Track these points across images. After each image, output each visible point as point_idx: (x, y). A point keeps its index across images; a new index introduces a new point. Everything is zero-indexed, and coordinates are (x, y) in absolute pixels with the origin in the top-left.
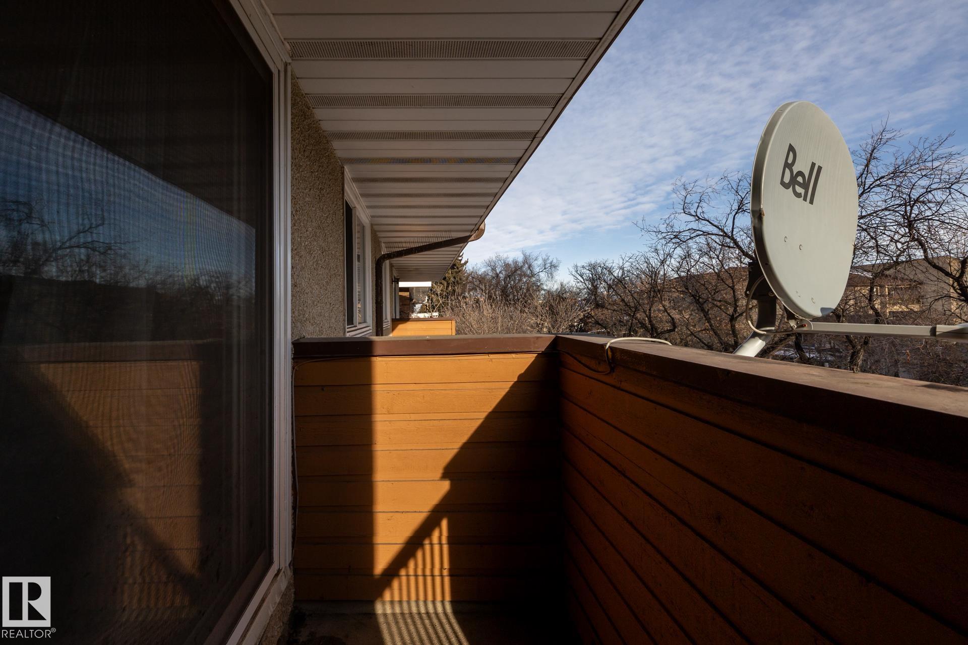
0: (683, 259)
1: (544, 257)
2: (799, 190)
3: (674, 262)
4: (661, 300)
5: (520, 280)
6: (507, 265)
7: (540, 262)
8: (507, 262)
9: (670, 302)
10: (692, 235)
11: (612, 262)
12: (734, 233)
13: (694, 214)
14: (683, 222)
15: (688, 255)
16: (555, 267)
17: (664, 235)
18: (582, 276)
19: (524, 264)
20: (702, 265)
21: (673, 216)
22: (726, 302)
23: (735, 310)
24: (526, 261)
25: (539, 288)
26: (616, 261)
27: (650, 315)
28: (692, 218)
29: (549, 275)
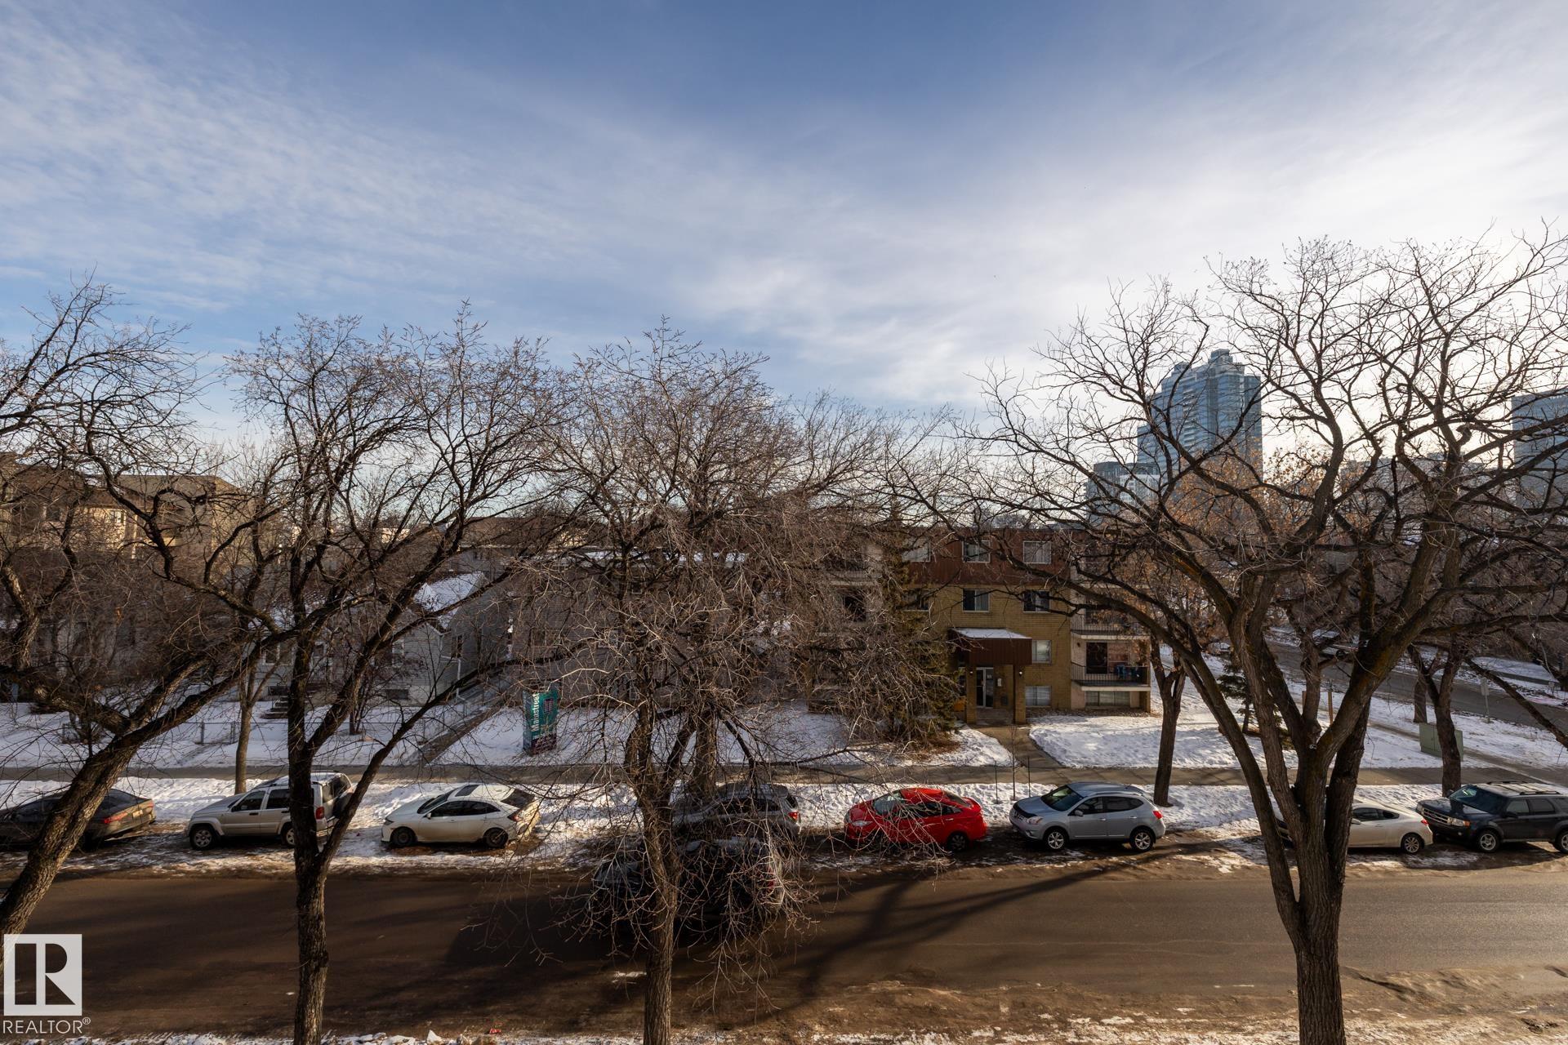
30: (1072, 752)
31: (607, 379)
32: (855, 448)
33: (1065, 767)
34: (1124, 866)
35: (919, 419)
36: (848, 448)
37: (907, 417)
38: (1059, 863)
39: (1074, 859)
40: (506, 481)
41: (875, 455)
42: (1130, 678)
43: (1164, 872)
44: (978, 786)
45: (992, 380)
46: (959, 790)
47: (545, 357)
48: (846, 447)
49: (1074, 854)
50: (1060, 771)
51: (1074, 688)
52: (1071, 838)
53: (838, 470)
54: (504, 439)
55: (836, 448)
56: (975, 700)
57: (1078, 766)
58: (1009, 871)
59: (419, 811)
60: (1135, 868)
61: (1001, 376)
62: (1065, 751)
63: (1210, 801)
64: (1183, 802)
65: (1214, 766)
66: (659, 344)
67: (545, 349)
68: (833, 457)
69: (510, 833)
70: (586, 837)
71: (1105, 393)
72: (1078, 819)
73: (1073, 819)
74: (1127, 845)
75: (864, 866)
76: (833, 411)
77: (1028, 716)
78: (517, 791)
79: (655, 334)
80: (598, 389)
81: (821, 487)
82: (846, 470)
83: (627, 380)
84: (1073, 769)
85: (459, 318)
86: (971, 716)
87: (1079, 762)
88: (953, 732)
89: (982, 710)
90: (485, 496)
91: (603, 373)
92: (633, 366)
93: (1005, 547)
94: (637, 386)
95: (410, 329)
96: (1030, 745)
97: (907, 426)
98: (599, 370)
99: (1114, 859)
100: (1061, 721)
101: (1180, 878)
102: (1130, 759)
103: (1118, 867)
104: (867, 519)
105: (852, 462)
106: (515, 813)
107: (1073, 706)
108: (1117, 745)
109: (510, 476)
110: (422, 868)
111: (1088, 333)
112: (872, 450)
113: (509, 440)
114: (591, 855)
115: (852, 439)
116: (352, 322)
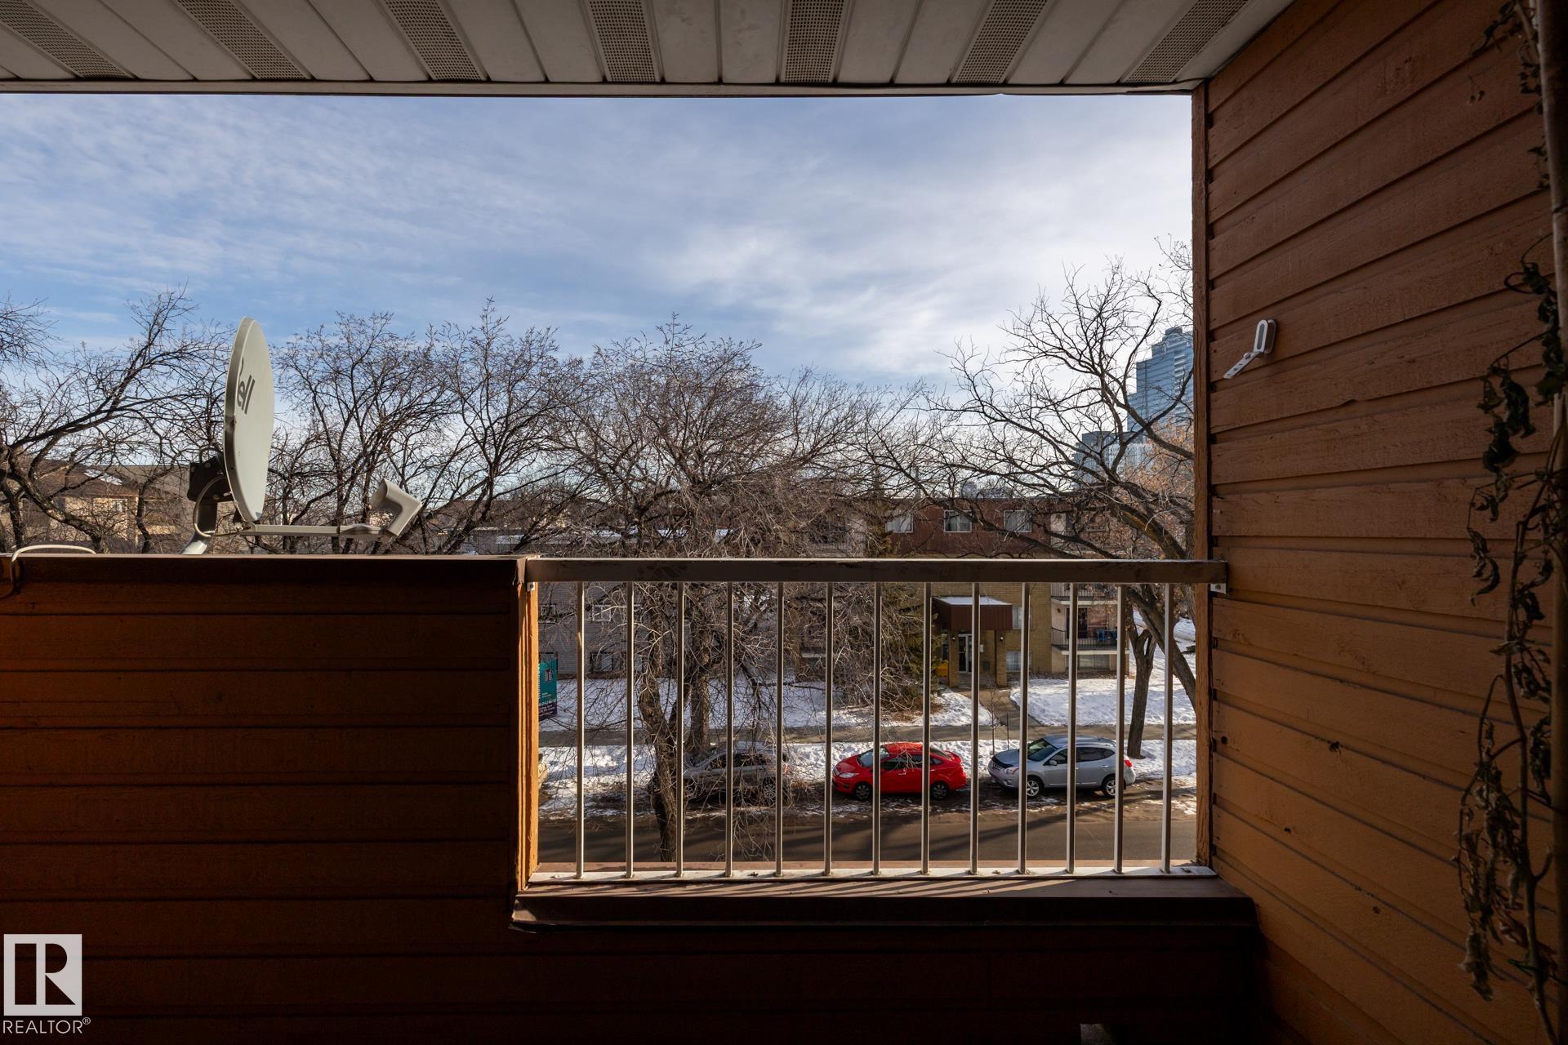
30: (1051, 711)
32: (837, 422)
33: (1043, 726)
34: (1095, 810)
35: (896, 393)
36: (831, 422)
37: (885, 392)
38: (1035, 808)
39: (1048, 805)
41: (856, 428)
42: (1109, 642)
43: (1133, 815)
44: (959, 743)
45: (960, 357)
46: (941, 746)
47: (555, 345)
48: (828, 422)
49: (1049, 800)
50: (1038, 729)
51: (1054, 652)
52: (1046, 786)
53: (822, 444)
54: (522, 420)
55: (819, 423)
56: (956, 664)
57: (1056, 724)
58: (987, 816)
60: (1105, 811)
61: (968, 353)
62: (1044, 711)
63: (1182, 754)
64: (1155, 754)
65: (1188, 722)
66: (669, 336)
67: (554, 337)
68: (817, 432)
70: (591, 792)
71: (1066, 365)
72: (1053, 768)
73: (1047, 768)
74: (1099, 793)
75: (852, 813)
76: (816, 386)
77: (1009, 680)
79: (666, 328)
81: (807, 459)
82: (828, 444)
84: (1052, 728)
85: (484, 314)
86: (954, 680)
87: (1058, 721)
88: (936, 695)
89: (964, 675)
92: (649, 355)
93: (977, 510)
95: (448, 326)
96: (1010, 706)
97: (886, 400)
99: (1087, 804)
100: (1041, 684)
101: (1148, 819)
102: (1107, 717)
103: (1089, 811)
104: (847, 490)
105: (834, 435)
107: (1053, 671)
108: (1095, 705)
111: (1049, 311)
112: (853, 423)
114: (598, 807)
115: (834, 413)
116: (386, 317)
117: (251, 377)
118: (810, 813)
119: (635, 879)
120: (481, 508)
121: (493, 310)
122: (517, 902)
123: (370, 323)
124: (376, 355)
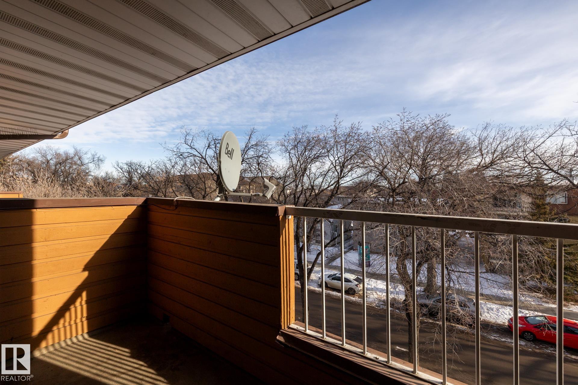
0: (183, 167)
1: (93, 153)
2: (229, 155)
3: (179, 167)
4: (172, 187)
5: (70, 167)
6: (58, 155)
7: (89, 156)
8: (58, 152)
9: (176, 188)
10: (189, 156)
11: (145, 163)
12: (206, 157)
13: (190, 145)
14: (184, 149)
15: (185, 164)
16: (102, 161)
17: (176, 153)
18: (121, 169)
19: (75, 155)
20: (191, 170)
21: (180, 144)
22: (201, 189)
23: (205, 193)
24: (76, 154)
25: (87, 174)
26: (147, 163)
27: (166, 194)
28: (189, 147)
29: (97, 166)
31: (384, 132)
32: (507, 147)
36: (503, 148)
40: (350, 171)
47: (361, 128)
48: (501, 147)
53: (497, 159)
54: (350, 157)
55: (495, 148)
59: (328, 277)
66: (402, 117)
67: (361, 125)
68: (493, 153)
69: (356, 290)
70: (383, 299)
78: (357, 277)
79: (401, 115)
80: (381, 137)
81: (486, 167)
82: (501, 159)
83: (391, 132)
85: (335, 120)
90: (343, 177)
91: (382, 131)
92: (393, 127)
94: (396, 133)
98: (381, 130)
104: (514, 181)
106: (358, 284)
109: (351, 169)
110: (330, 295)
113: (351, 157)
116: (306, 127)
117: (232, 149)
118: (493, 337)
119: (325, 340)
120: (336, 189)
121: (338, 119)
122: (280, 332)
123: (302, 129)
124: (305, 139)
